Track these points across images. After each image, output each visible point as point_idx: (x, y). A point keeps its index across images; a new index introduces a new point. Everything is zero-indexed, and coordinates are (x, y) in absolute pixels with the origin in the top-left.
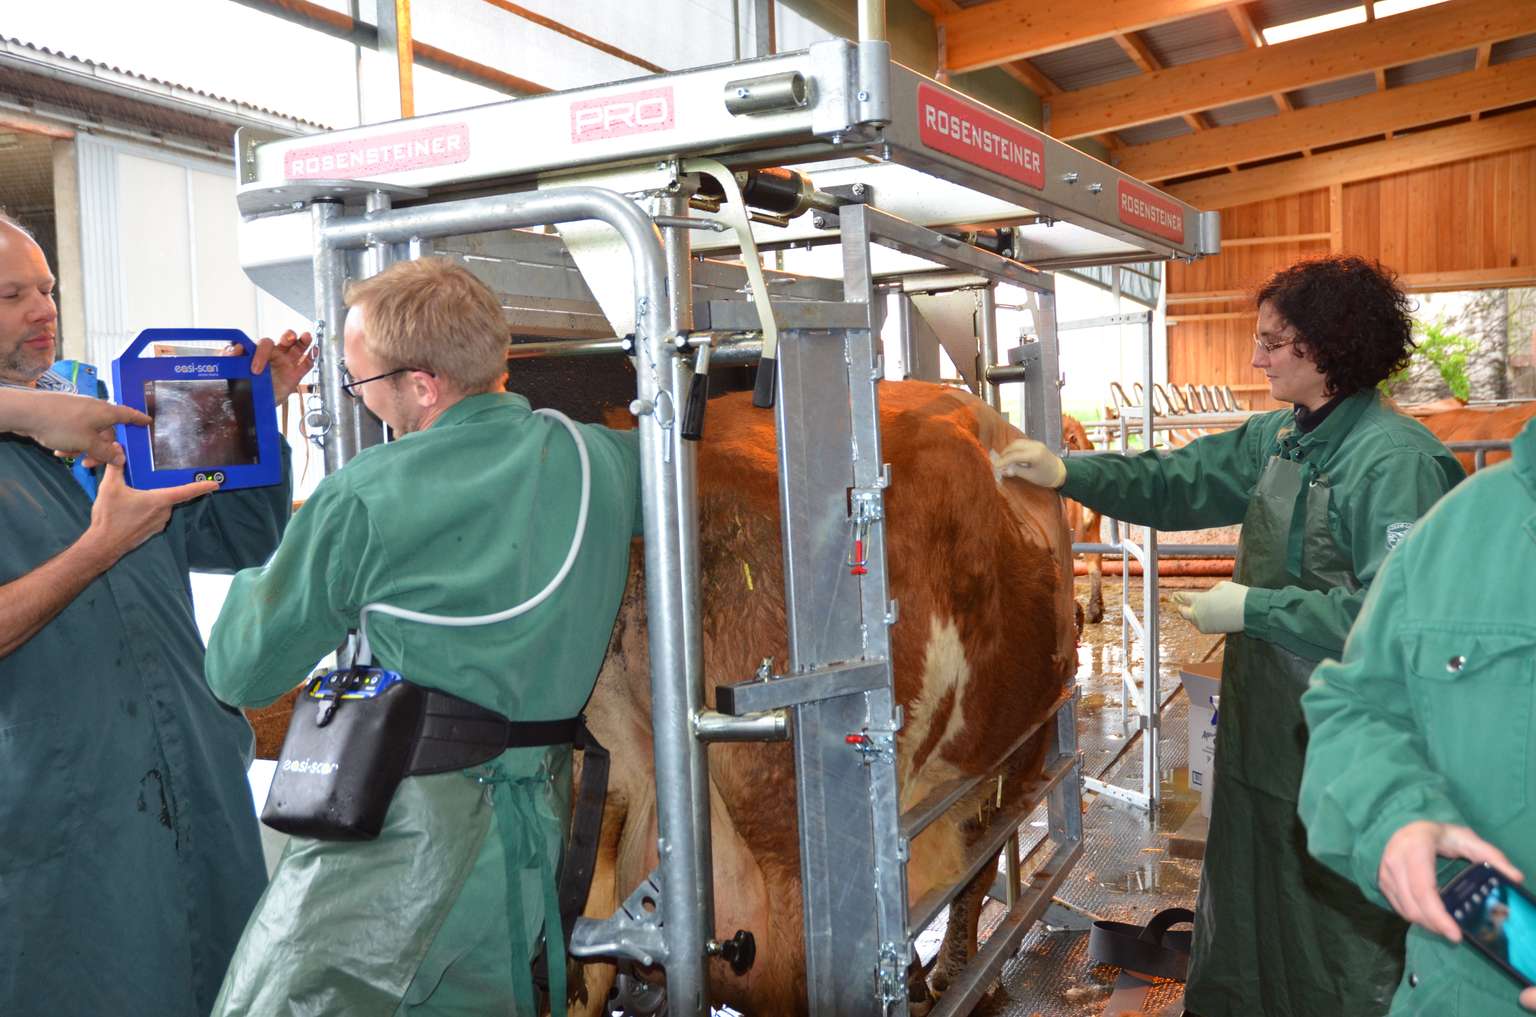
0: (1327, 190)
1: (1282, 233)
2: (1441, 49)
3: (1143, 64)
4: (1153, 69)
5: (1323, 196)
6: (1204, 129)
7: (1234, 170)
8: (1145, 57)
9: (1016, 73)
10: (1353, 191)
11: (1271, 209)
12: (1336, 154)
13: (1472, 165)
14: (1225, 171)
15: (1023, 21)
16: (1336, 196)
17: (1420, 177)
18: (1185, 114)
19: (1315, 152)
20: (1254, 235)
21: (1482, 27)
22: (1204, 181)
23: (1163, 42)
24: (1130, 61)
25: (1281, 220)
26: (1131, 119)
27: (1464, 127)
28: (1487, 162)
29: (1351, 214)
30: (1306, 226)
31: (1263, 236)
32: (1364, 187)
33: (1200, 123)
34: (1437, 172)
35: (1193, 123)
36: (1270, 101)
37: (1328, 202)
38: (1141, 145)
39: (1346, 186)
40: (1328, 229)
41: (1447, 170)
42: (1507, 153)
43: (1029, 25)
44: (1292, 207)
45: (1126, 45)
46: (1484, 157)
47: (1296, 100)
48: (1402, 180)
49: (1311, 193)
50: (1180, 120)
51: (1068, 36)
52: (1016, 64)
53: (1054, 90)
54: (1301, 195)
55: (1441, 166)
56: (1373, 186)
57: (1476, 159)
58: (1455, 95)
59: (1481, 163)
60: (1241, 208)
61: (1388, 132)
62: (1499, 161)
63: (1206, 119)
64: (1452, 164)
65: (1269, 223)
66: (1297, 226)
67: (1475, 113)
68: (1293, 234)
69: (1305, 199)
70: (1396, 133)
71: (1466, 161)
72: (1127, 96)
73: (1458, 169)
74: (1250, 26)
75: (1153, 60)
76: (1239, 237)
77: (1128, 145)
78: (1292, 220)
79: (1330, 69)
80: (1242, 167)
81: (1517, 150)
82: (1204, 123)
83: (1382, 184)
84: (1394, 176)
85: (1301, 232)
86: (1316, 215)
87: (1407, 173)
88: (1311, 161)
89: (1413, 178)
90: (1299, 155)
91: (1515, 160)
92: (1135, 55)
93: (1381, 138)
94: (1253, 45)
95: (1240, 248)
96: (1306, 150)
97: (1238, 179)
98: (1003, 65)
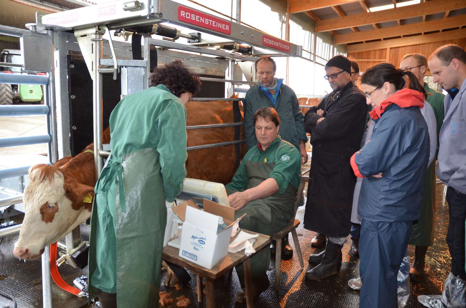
0: (386, 49)
1: (375, 59)
2: (411, 16)
3: (339, 14)
4: (342, 16)
5: (385, 50)
6: (356, 31)
7: (364, 42)
8: (340, 12)
9: (308, 15)
10: (392, 50)
11: (373, 53)
12: (389, 41)
13: (421, 46)
14: (362, 42)
15: (308, 2)
16: (388, 51)
17: (409, 47)
18: (351, 27)
19: (385, 39)
20: (368, 59)
21: (421, 11)
22: (357, 45)
23: (345, 9)
24: (337, 14)
25: (375, 56)
26: (336, 28)
27: (420, 36)
28: (425, 45)
29: (391, 55)
30: (380, 57)
31: (370, 59)
32: (395, 49)
33: (355, 30)
34: (413, 47)
35: (353, 30)
36: (372, 26)
37: (386, 52)
38: (341, 34)
39: (391, 48)
40: (386, 59)
41: (415, 46)
42: (429, 43)
43: (309, 3)
44: (378, 52)
45: (335, 9)
46: (424, 44)
47: (379, 26)
48: (404, 48)
49: (383, 49)
50: (350, 29)
51: (318, 6)
52: (308, 12)
53: (319, 19)
54: (380, 50)
55: (414, 45)
56: (397, 49)
57: (422, 44)
58: (417, 28)
59: (423, 45)
60: (366, 52)
61: (402, 35)
62: (428, 45)
63: (357, 29)
64: (416, 45)
65: (372, 56)
66: (378, 58)
67: (423, 33)
68: (377, 59)
69: (381, 51)
70: (404, 36)
71: (420, 44)
72: (335, 22)
73: (418, 46)
74: (366, 7)
75: (342, 13)
76: (364, 59)
77: (338, 34)
78: (377, 56)
79: (384, 19)
80: (367, 42)
81: (432, 43)
82: (356, 30)
83: (400, 48)
84: (403, 47)
85: (379, 59)
86: (383, 55)
87: (405, 46)
88: (383, 41)
89: (407, 48)
90: (380, 40)
91: (431, 45)
92: (337, 12)
93: (399, 37)
94: (366, 12)
95: (364, 62)
96: (382, 38)
97: (365, 45)
98: (304, 12)
